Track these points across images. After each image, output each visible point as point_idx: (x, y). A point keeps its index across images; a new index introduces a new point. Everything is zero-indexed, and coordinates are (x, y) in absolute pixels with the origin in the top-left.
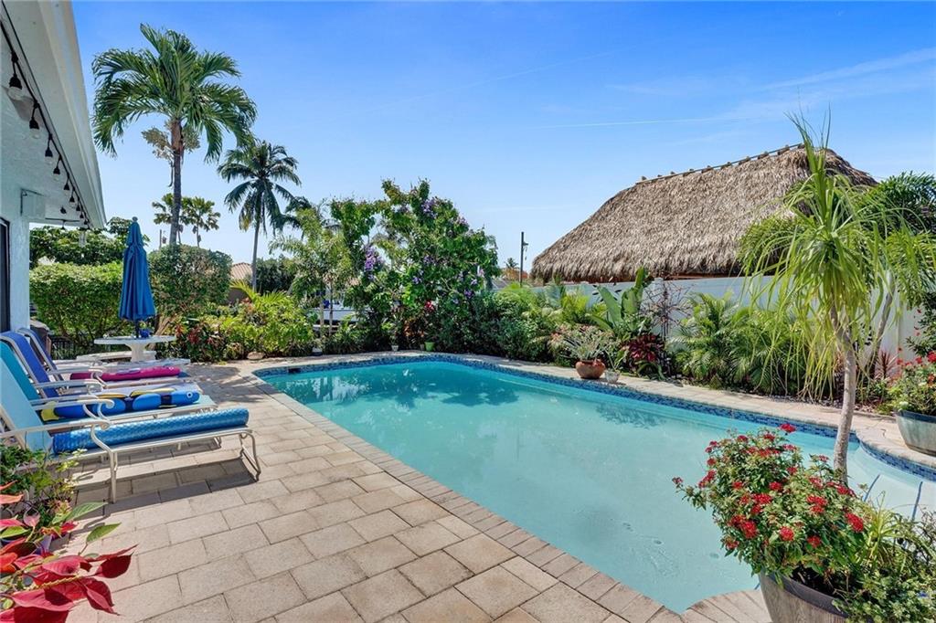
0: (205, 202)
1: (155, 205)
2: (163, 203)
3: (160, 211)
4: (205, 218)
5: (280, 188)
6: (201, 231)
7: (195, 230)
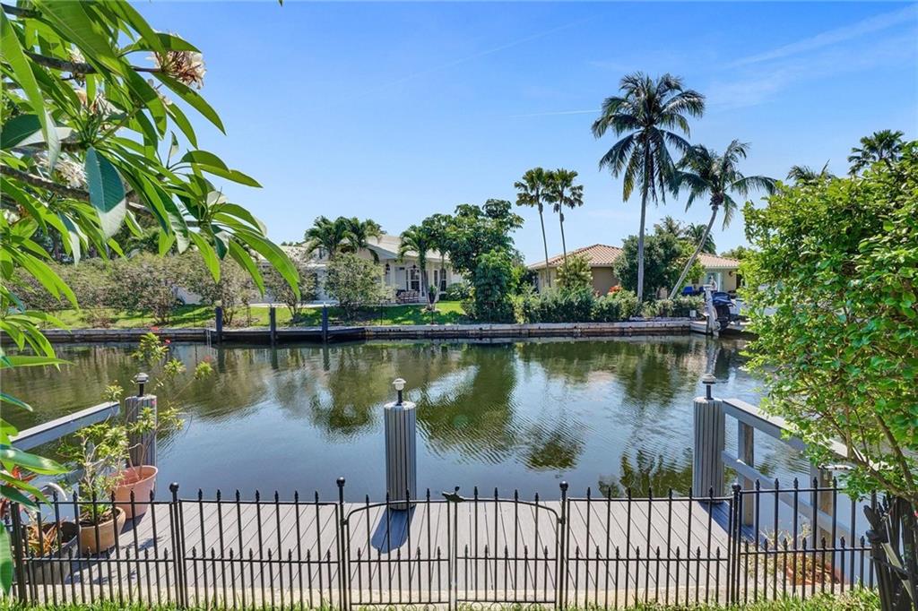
0: (568, 173)
1: (517, 185)
2: (524, 182)
3: (522, 191)
4: (567, 193)
5: (672, 136)
6: (565, 208)
7: (557, 208)
